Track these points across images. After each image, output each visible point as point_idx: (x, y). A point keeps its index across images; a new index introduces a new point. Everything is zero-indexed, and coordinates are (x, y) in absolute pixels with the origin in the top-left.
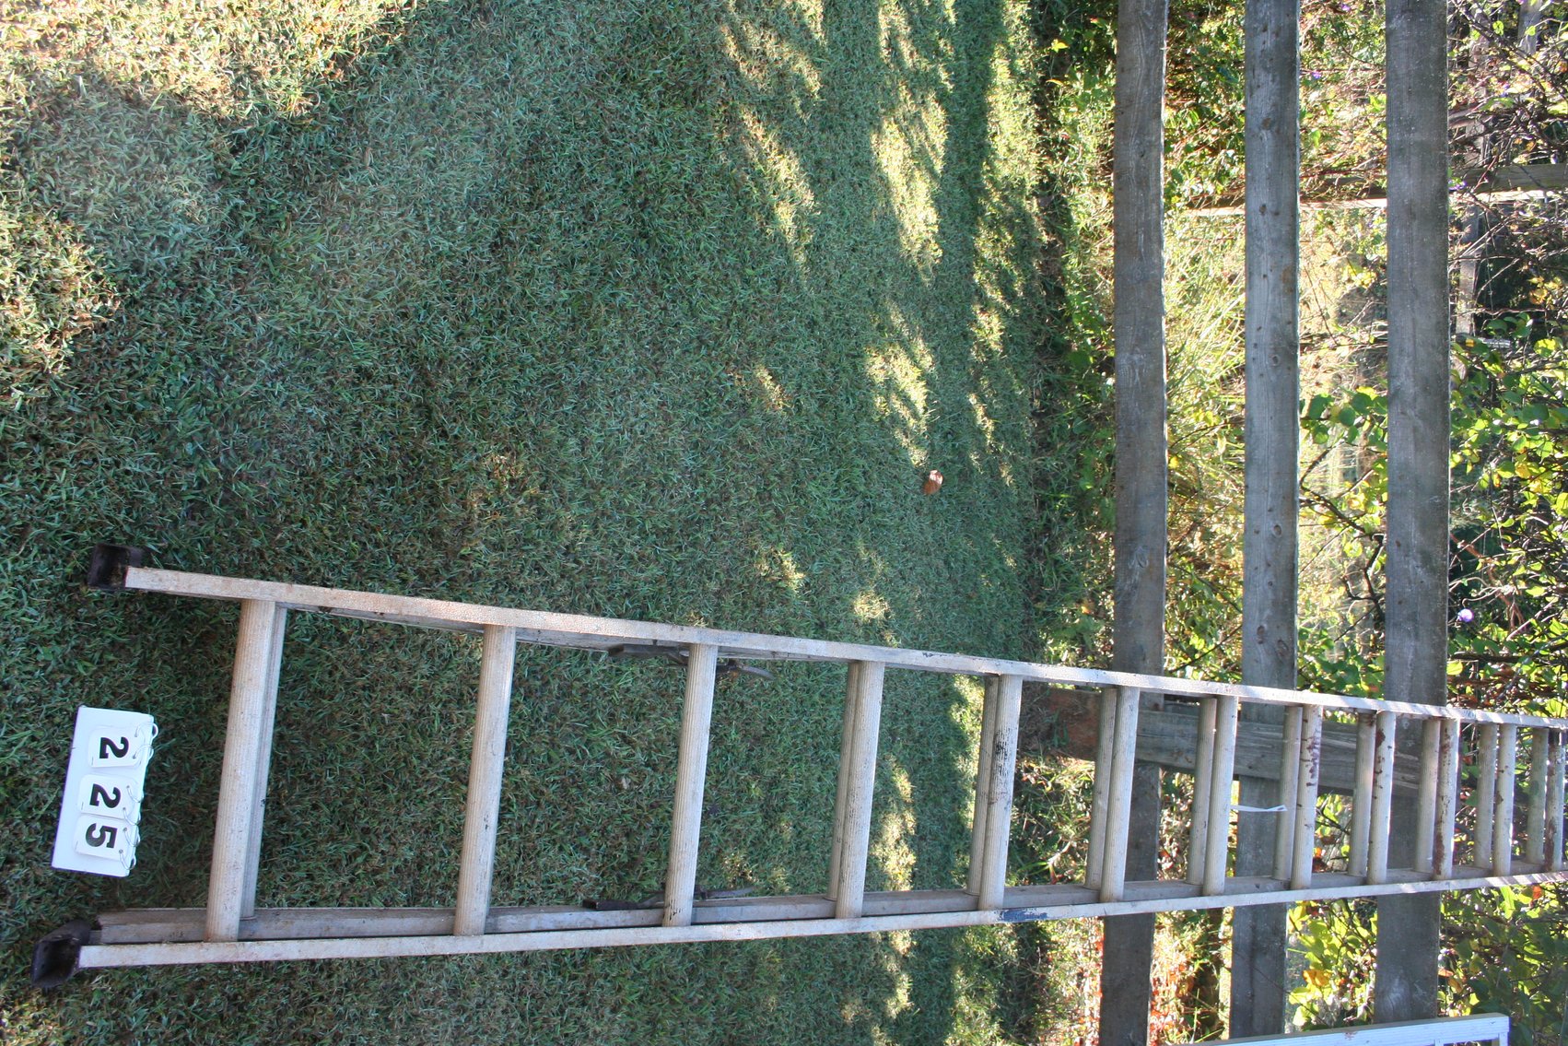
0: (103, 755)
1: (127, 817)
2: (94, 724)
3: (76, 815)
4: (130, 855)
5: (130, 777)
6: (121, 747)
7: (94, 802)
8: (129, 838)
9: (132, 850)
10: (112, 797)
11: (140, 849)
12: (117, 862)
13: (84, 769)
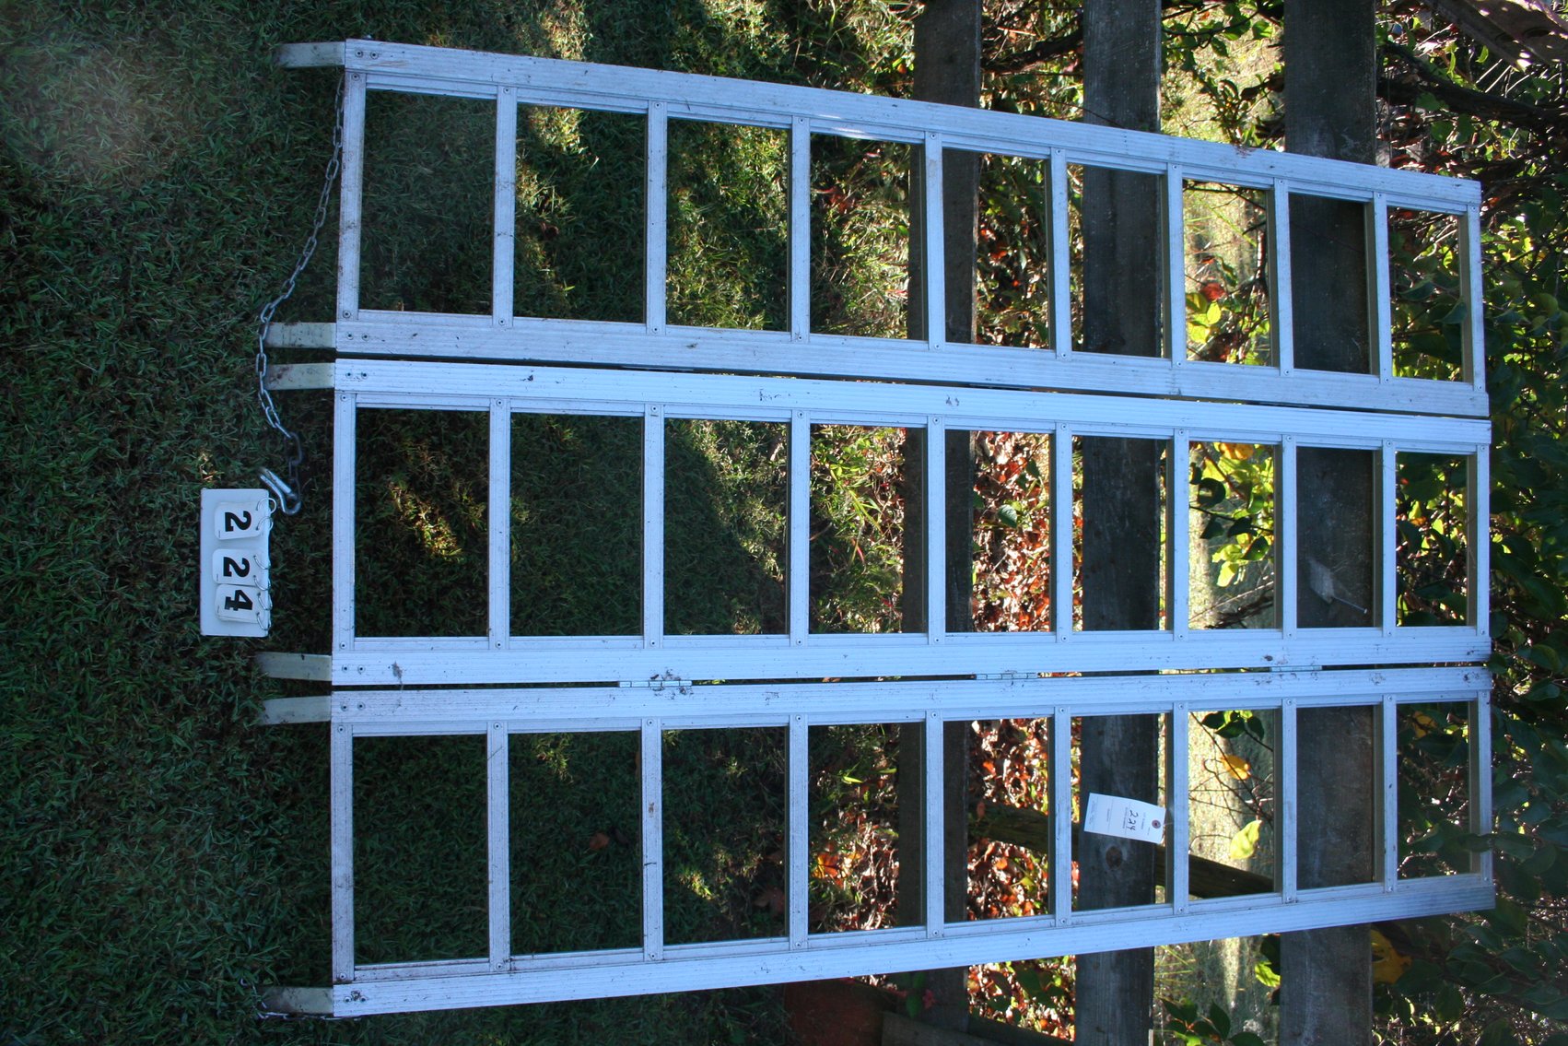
0: (229, 528)
1: (259, 583)
2: (215, 503)
3: (214, 588)
4: (266, 619)
5: (256, 547)
6: (244, 520)
7: (227, 573)
8: (263, 602)
9: (268, 614)
10: (243, 567)
11: (273, 611)
12: (255, 623)
13: (215, 547)
